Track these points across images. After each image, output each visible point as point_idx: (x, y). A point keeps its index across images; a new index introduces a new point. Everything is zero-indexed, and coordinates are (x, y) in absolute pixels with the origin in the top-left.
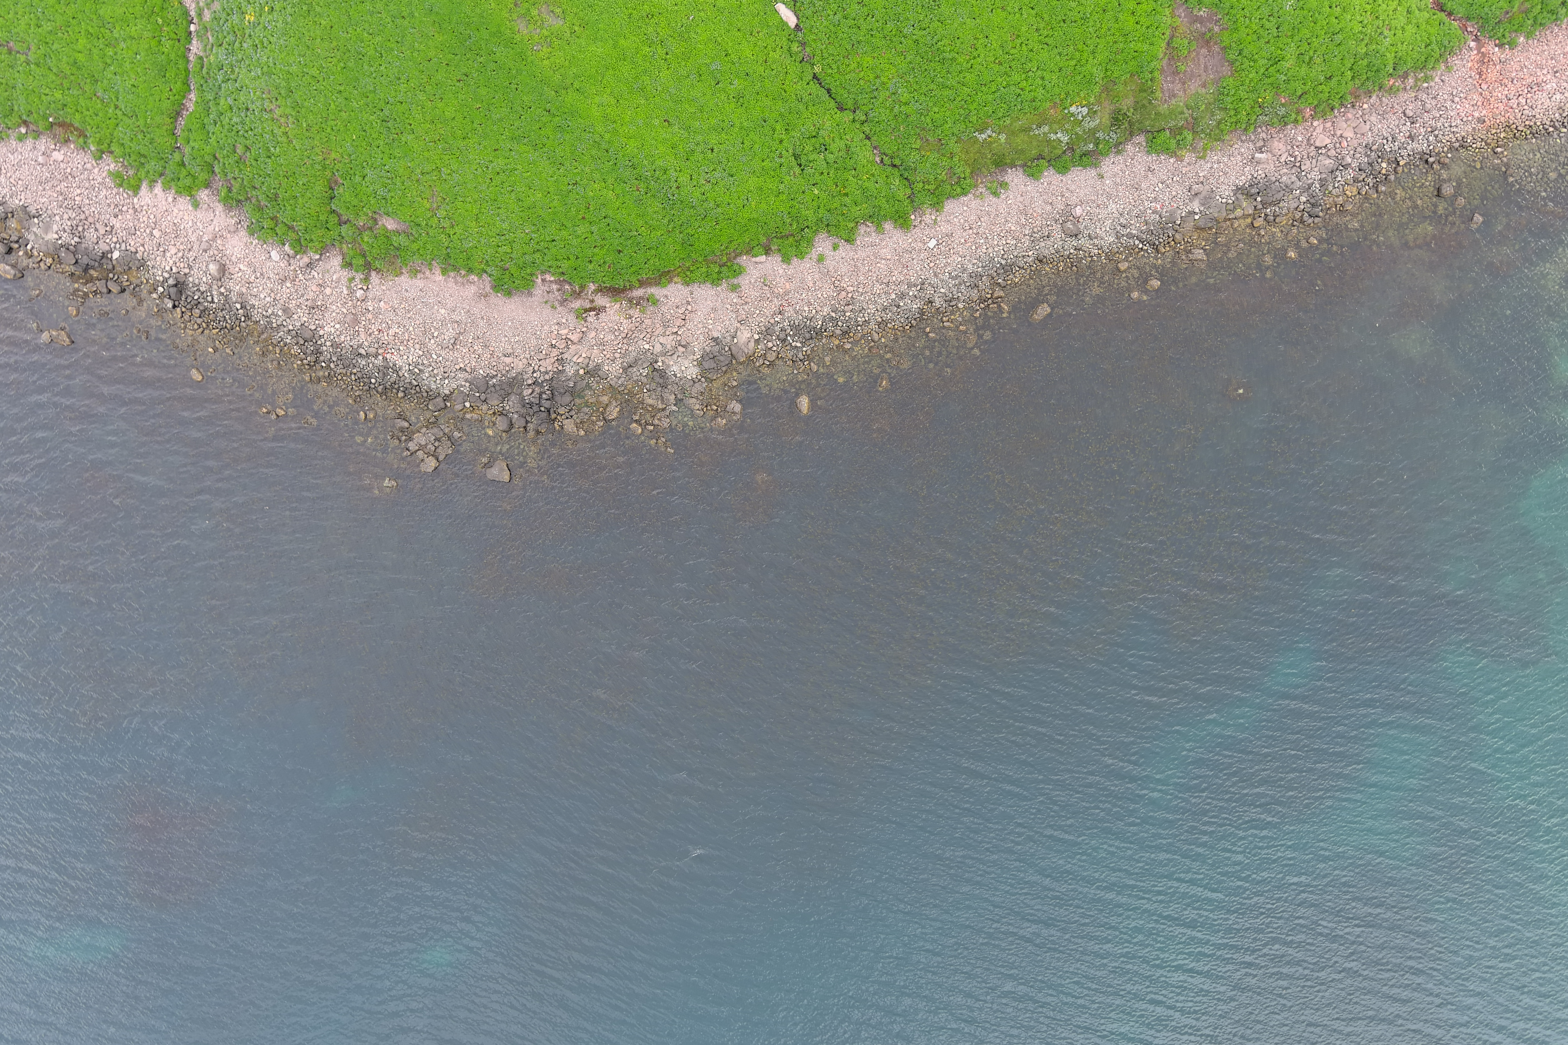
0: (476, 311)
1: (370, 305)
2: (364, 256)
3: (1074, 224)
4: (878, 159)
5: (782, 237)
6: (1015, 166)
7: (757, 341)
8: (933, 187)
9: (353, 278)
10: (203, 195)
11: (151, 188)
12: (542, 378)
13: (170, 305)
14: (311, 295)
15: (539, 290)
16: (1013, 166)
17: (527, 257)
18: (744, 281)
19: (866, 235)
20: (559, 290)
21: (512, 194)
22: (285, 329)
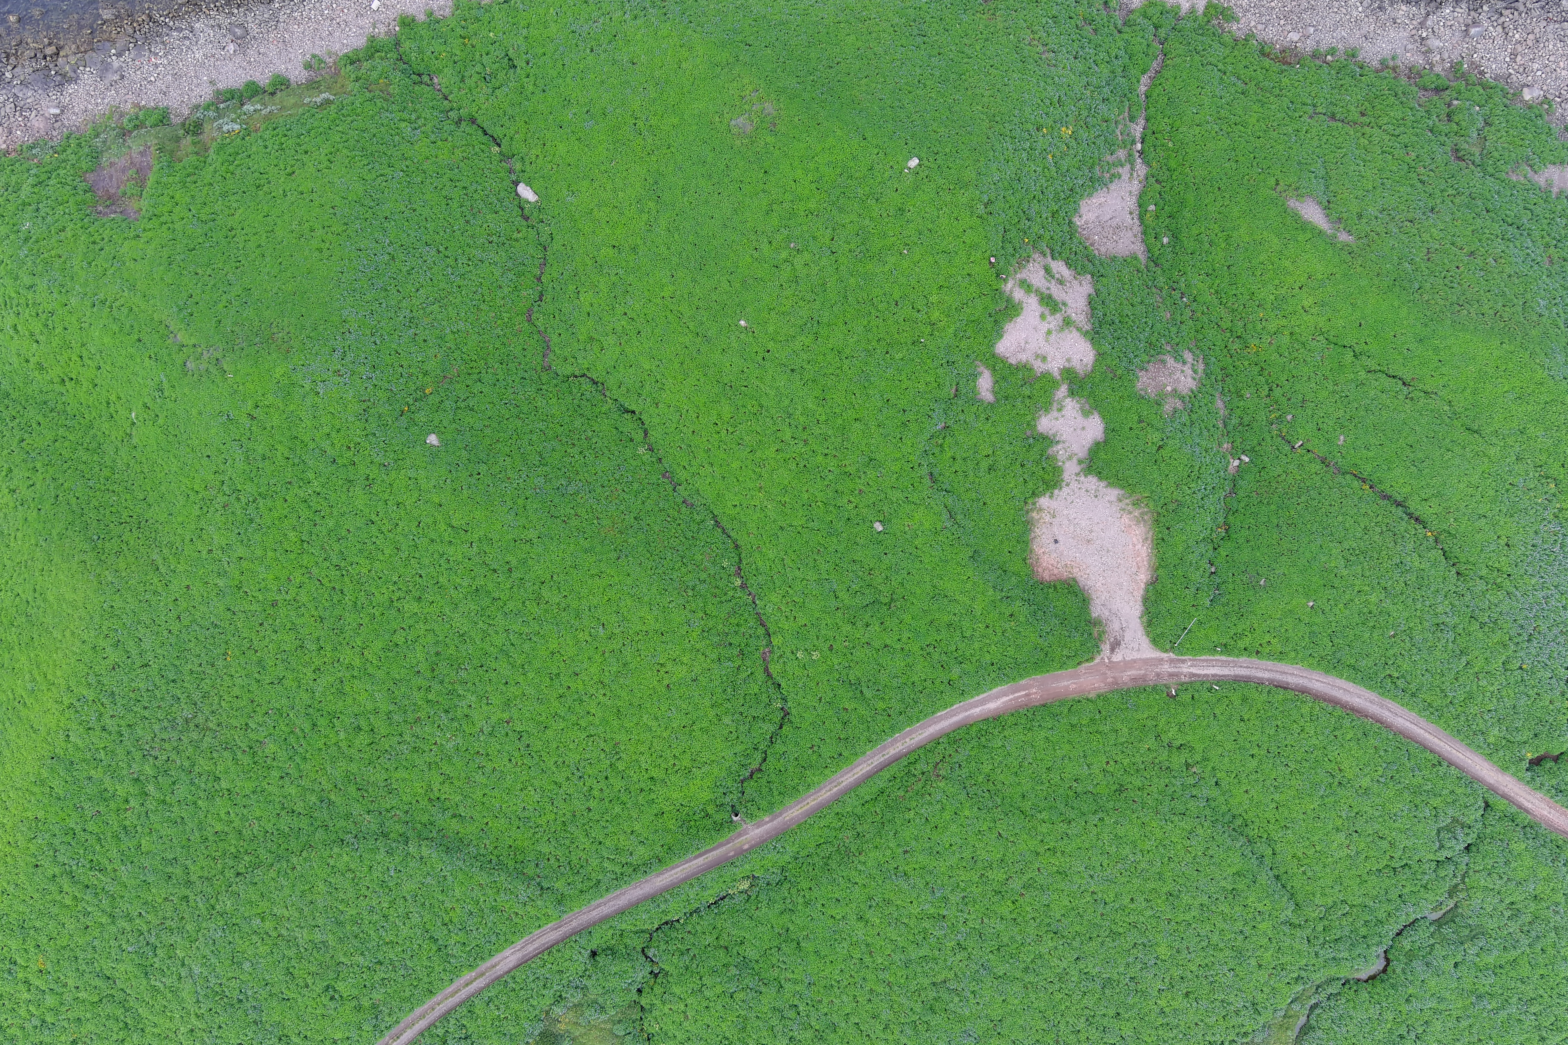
3: (234, 34)
6: (298, 83)
8: (376, 55)
11: (1193, 8)
19: (443, 7)
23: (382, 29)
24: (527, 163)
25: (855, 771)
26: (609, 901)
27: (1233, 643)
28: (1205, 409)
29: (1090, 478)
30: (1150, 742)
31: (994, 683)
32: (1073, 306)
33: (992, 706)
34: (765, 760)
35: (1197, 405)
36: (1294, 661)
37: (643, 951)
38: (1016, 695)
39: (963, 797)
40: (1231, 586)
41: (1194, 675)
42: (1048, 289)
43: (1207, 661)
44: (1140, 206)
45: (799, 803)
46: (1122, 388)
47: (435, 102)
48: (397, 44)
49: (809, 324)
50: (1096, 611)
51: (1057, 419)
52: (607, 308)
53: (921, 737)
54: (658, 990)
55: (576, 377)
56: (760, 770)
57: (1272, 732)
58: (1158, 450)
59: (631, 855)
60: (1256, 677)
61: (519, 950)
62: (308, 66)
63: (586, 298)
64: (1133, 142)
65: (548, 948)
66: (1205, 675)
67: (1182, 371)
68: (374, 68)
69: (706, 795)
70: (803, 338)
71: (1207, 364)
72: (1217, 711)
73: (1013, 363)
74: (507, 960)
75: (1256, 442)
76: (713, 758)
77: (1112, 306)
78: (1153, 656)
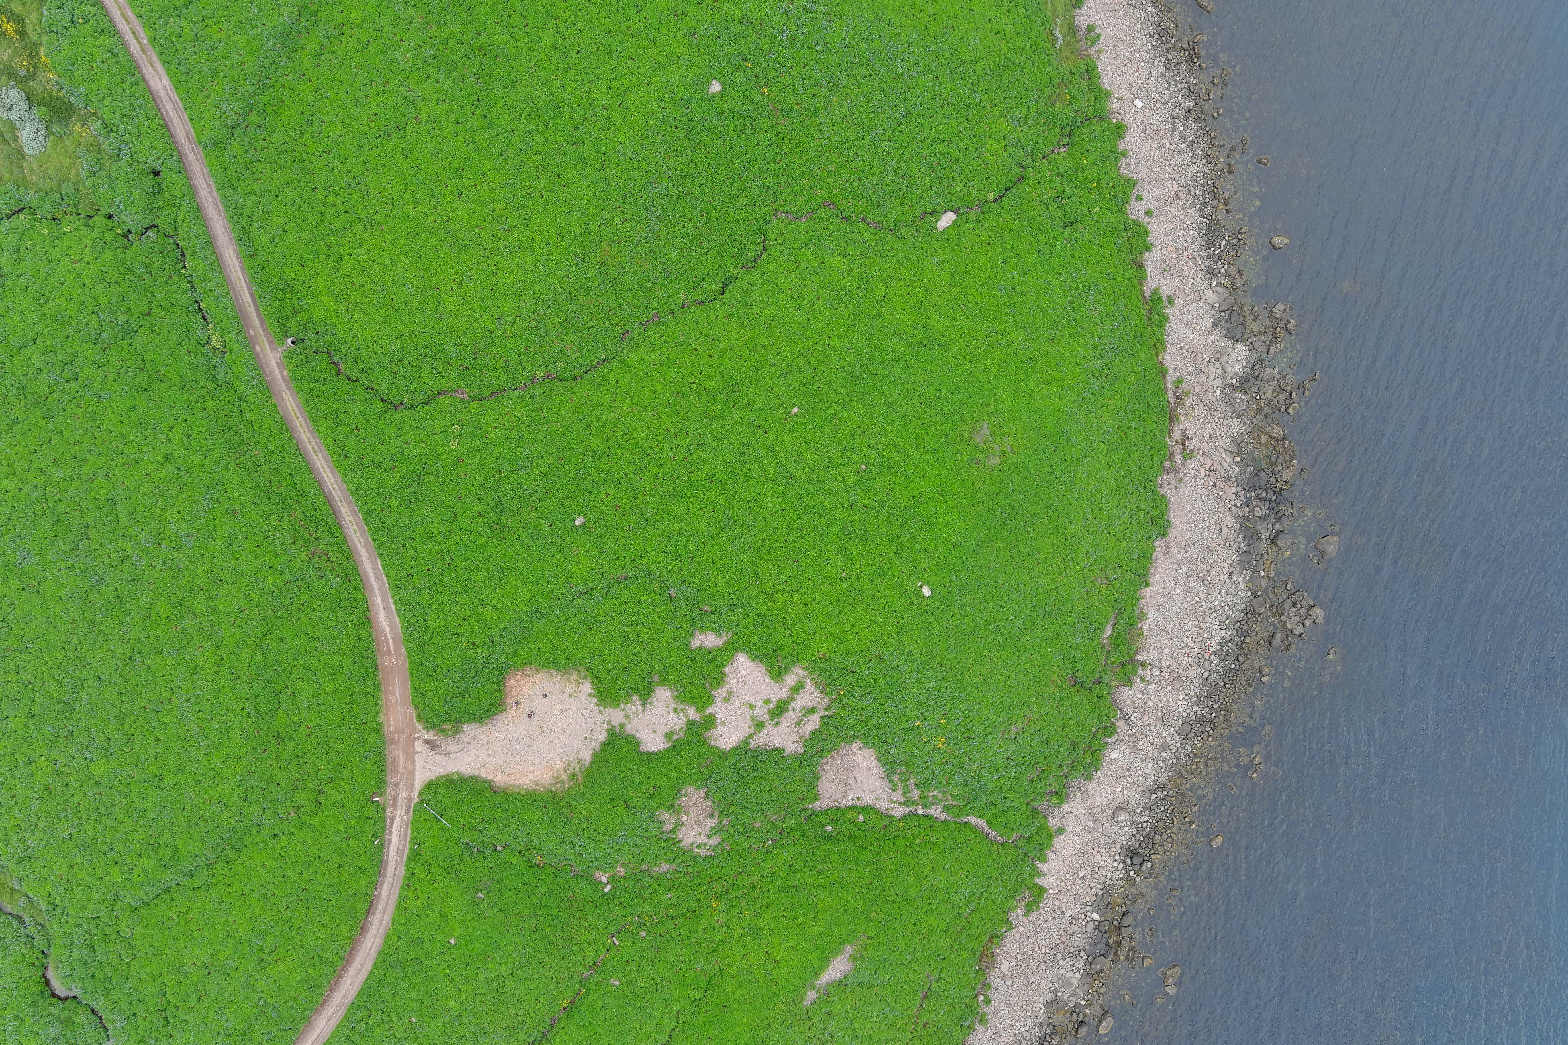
0: (1179, 558)
2: (1125, 664)
5: (1132, 249)
6: (1074, 16)
7: (1219, 284)
8: (1092, 96)
9: (1141, 677)
10: (1054, 822)
11: (1042, 875)
12: (1242, 498)
13: (1149, 865)
14: (1152, 722)
15: (1168, 492)
17: (1148, 496)
18: (1165, 292)
19: (1128, 168)
20: (1168, 473)
22: (1180, 750)
23: (1116, 107)
24: (974, 225)
25: (327, 470)
26: (213, 197)
27: (421, 862)
28: (661, 852)
29: (605, 734)
30: (326, 771)
31: (404, 620)
32: (775, 732)
33: (382, 616)
34: (349, 379)
35: (665, 845)
36: (395, 921)
37: (155, 226)
38: (391, 641)
39: (287, 576)
40: (479, 864)
41: (392, 822)
42: (794, 710)
43: (406, 834)
44: (864, 807)
45: (299, 408)
46: (689, 773)
47: (1042, 145)
48: (1100, 118)
49: (787, 474)
50: (469, 729)
51: (667, 707)
52: (827, 281)
53: (356, 541)
54: (109, 236)
55: (764, 242)
56: (339, 373)
57: (324, 895)
58: (625, 803)
59: (261, 227)
60: (383, 882)
61: (168, 93)
62: (1090, 29)
63: (839, 262)
64: (925, 807)
65: (167, 125)
66: (391, 832)
68: (1080, 91)
69: (318, 313)
70: (774, 467)
72: (352, 841)
73: (727, 670)
74: (157, 80)
75: (623, 899)
76: (357, 325)
77: (771, 770)
78: (417, 782)
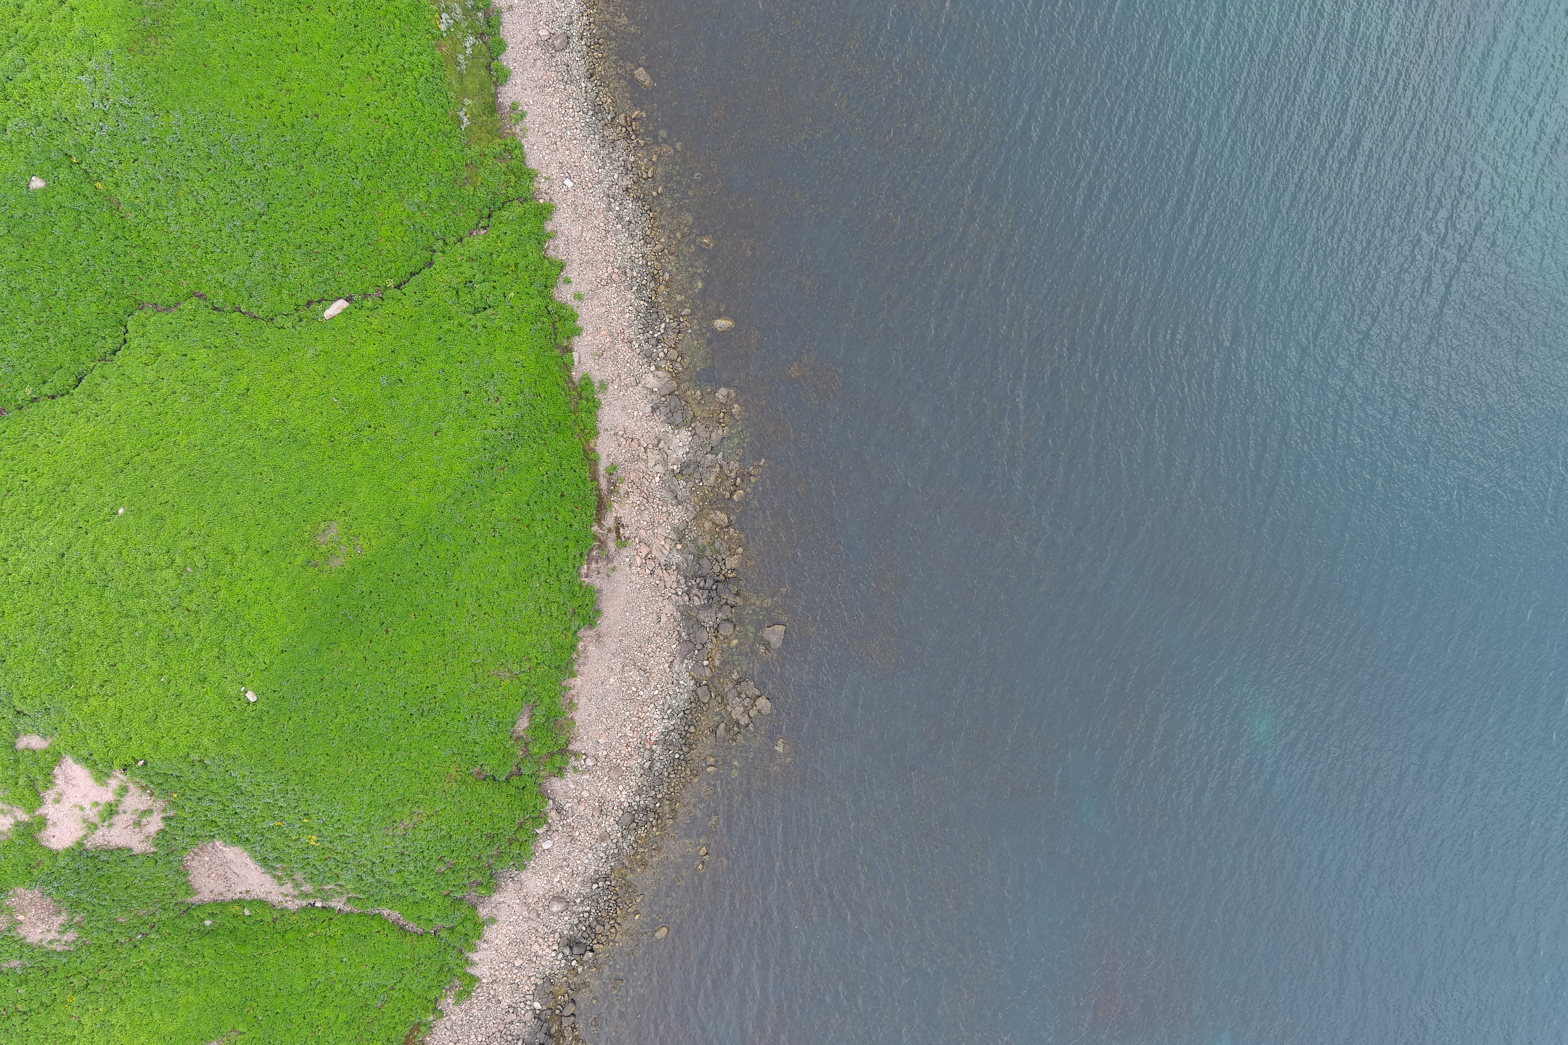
0: (613, 647)
1: (602, 753)
2: (552, 755)
3: (557, 38)
4: (482, 232)
5: (555, 334)
6: (496, 94)
7: (658, 368)
8: (513, 177)
9: (574, 767)
10: (483, 912)
11: (473, 964)
12: (683, 586)
13: (590, 954)
14: (589, 812)
15: (597, 582)
16: (495, 96)
17: (563, 588)
18: (597, 376)
19: (557, 249)
20: (597, 562)
21: (501, 593)
22: (621, 840)
23: (544, 186)
24: (368, 313)
32: (112, 834)
42: (125, 812)
44: (251, 902)
46: (16, 874)
47: (454, 228)
48: (523, 200)
49: (104, 577)
52: (185, 375)
55: (124, 334)
62: (515, 107)
63: (202, 355)
64: (323, 900)
67: (49, 931)
68: (494, 173)
70: (93, 570)
71: (59, 954)
73: (55, 772)
77: (120, 869)
